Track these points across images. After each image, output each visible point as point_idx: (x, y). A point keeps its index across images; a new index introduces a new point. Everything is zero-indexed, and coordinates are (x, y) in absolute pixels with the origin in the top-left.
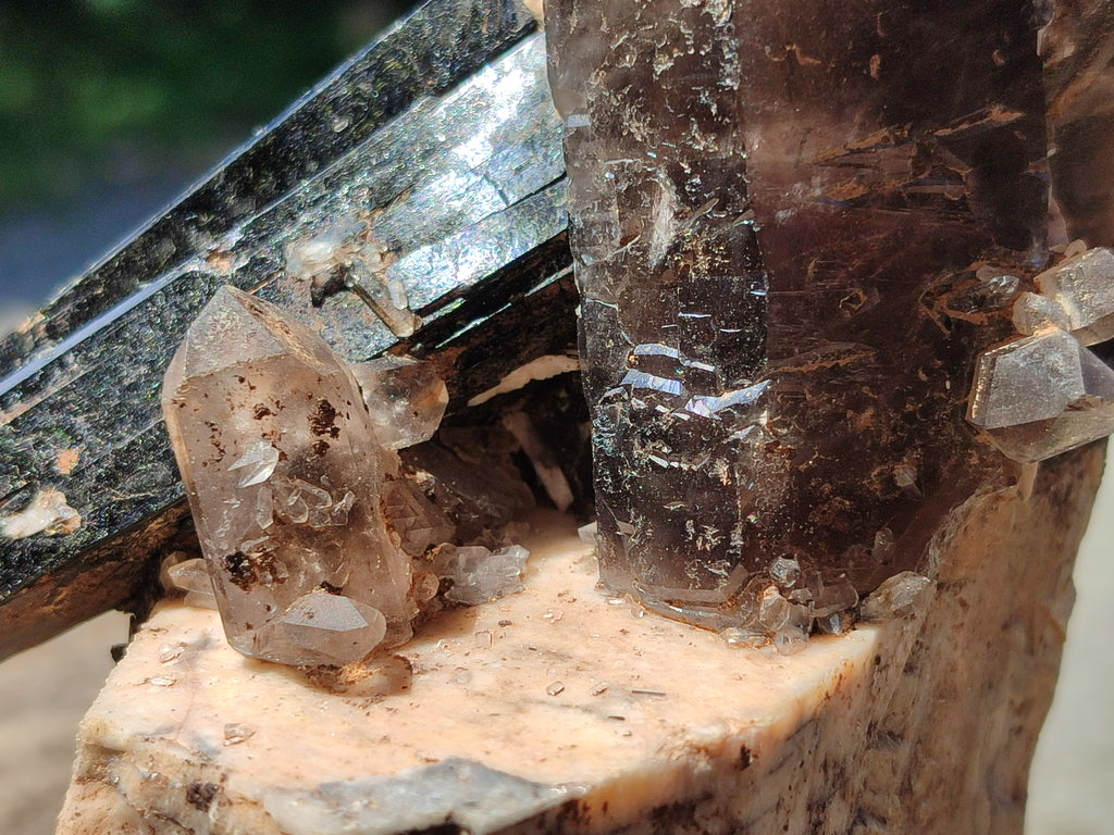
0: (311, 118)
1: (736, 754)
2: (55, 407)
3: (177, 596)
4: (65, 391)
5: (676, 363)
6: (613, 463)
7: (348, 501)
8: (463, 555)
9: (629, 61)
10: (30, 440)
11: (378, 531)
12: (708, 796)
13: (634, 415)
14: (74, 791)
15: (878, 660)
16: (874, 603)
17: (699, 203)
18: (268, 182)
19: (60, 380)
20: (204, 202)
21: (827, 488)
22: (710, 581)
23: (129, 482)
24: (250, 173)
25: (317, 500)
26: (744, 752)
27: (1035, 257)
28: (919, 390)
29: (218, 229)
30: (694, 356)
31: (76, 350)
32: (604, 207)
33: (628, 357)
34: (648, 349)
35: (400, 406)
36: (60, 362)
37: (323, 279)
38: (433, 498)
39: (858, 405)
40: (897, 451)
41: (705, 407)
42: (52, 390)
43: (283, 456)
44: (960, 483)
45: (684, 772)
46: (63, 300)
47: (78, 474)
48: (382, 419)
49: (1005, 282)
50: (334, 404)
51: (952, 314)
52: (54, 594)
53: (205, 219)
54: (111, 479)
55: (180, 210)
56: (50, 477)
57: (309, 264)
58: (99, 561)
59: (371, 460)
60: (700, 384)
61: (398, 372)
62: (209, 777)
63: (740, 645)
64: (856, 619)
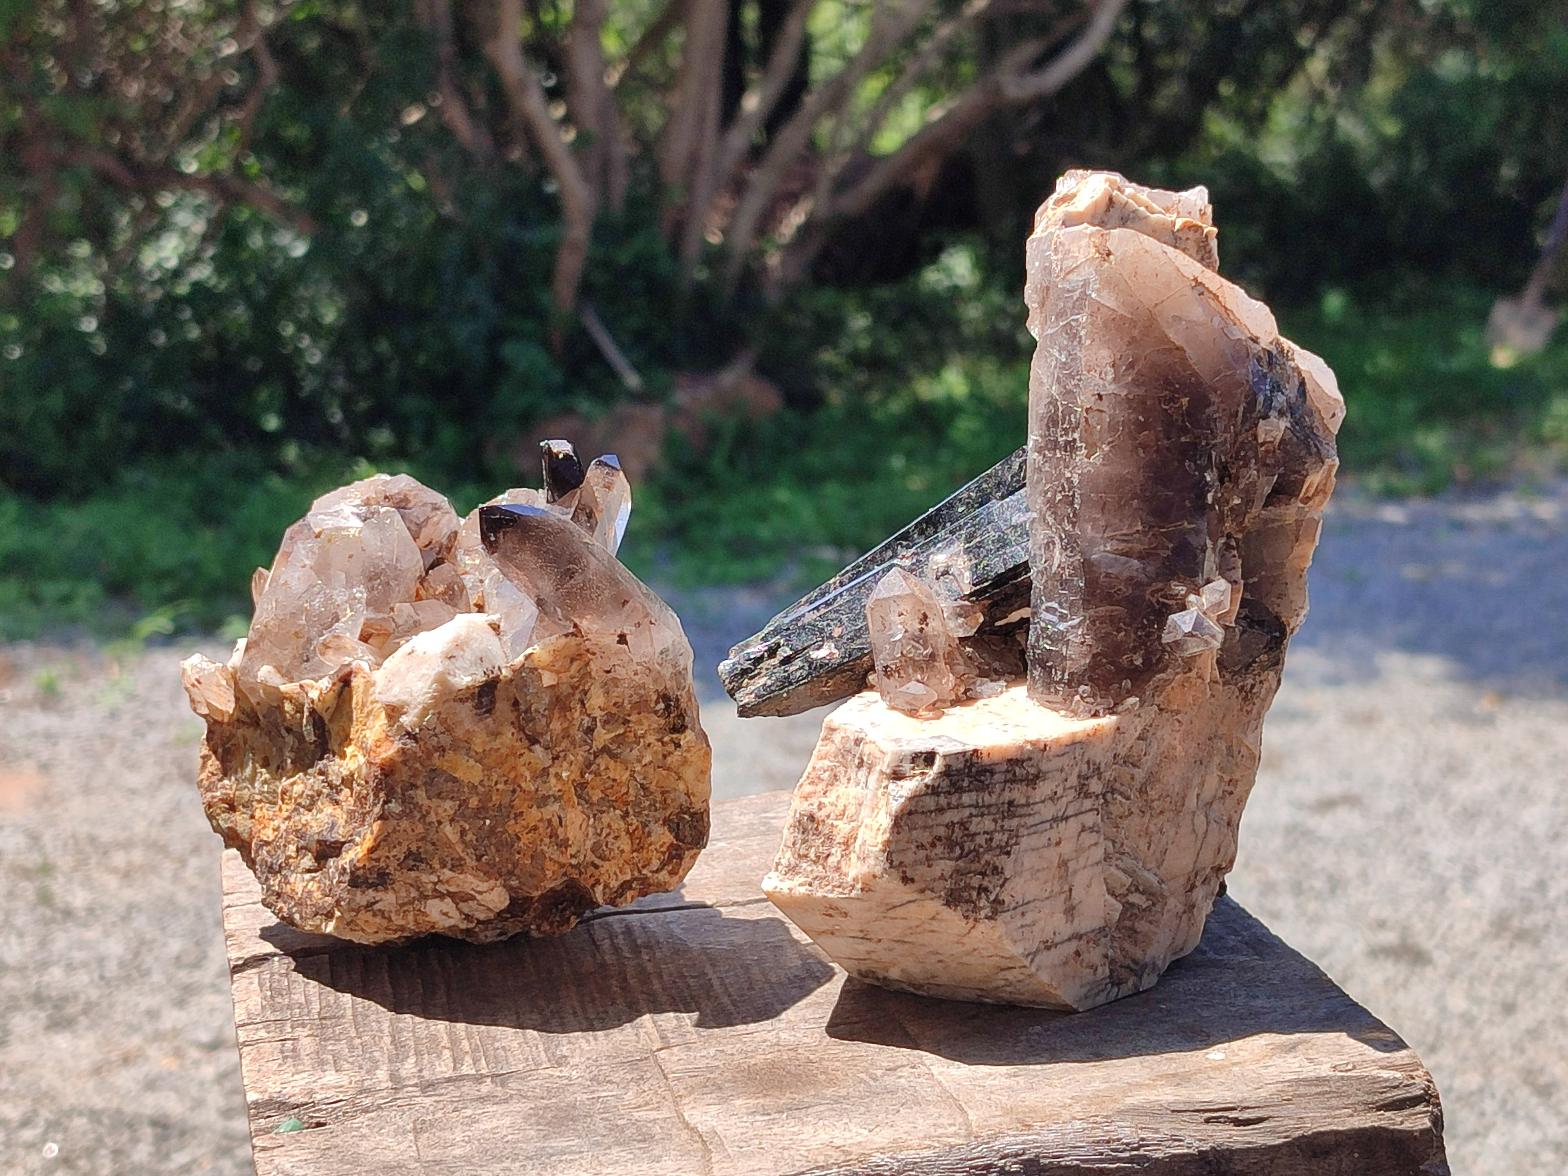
0: (951, 506)
1: (1042, 746)
2: (837, 611)
3: (871, 688)
4: (840, 606)
5: (1056, 609)
6: (1033, 647)
7: (929, 650)
8: (979, 680)
9: (1049, 495)
10: (825, 623)
11: (941, 664)
12: (1030, 759)
13: (1042, 628)
14: (820, 743)
15: (1118, 729)
16: (1120, 708)
17: (1066, 549)
18: (931, 530)
19: (840, 601)
20: (905, 536)
21: (1104, 661)
22: (1057, 692)
23: (858, 641)
24: (924, 526)
25: (918, 649)
26: (1045, 746)
27: (1200, 580)
28: (1144, 627)
29: (908, 547)
30: (1062, 608)
31: (847, 590)
32: (1040, 549)
33: (1043, 607)
34: (1049, 604)
35: (961, 620)
36: (841, 594)
37: (941, 569)
38: (970, 658)
39: (1119, 630)
40: (1134, 650)
41: (1062, 627)
42: (836, 605)
43: (906, 631)
44: (1160, 666)
45: (1021, 748)
46: (847, 572)
47: (840, 637)
48: (952, 624)
49: (1181, 589)
50: (928, 614)
51: (1161, 600)
52: (827, 682)
53: (904, 543)
54: (852, 639)
55: (896, 539)
56: (831, 637)
57: (937, 564)
58: (845, 671)
59: (943, 639)
60: (1063, 618)
61: (962, 607)
62: (862, 735)
63: (1065, 716)
64: (1112, 711)
